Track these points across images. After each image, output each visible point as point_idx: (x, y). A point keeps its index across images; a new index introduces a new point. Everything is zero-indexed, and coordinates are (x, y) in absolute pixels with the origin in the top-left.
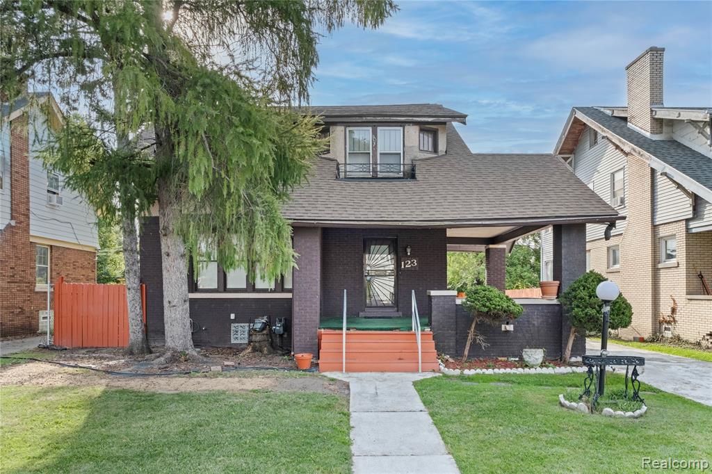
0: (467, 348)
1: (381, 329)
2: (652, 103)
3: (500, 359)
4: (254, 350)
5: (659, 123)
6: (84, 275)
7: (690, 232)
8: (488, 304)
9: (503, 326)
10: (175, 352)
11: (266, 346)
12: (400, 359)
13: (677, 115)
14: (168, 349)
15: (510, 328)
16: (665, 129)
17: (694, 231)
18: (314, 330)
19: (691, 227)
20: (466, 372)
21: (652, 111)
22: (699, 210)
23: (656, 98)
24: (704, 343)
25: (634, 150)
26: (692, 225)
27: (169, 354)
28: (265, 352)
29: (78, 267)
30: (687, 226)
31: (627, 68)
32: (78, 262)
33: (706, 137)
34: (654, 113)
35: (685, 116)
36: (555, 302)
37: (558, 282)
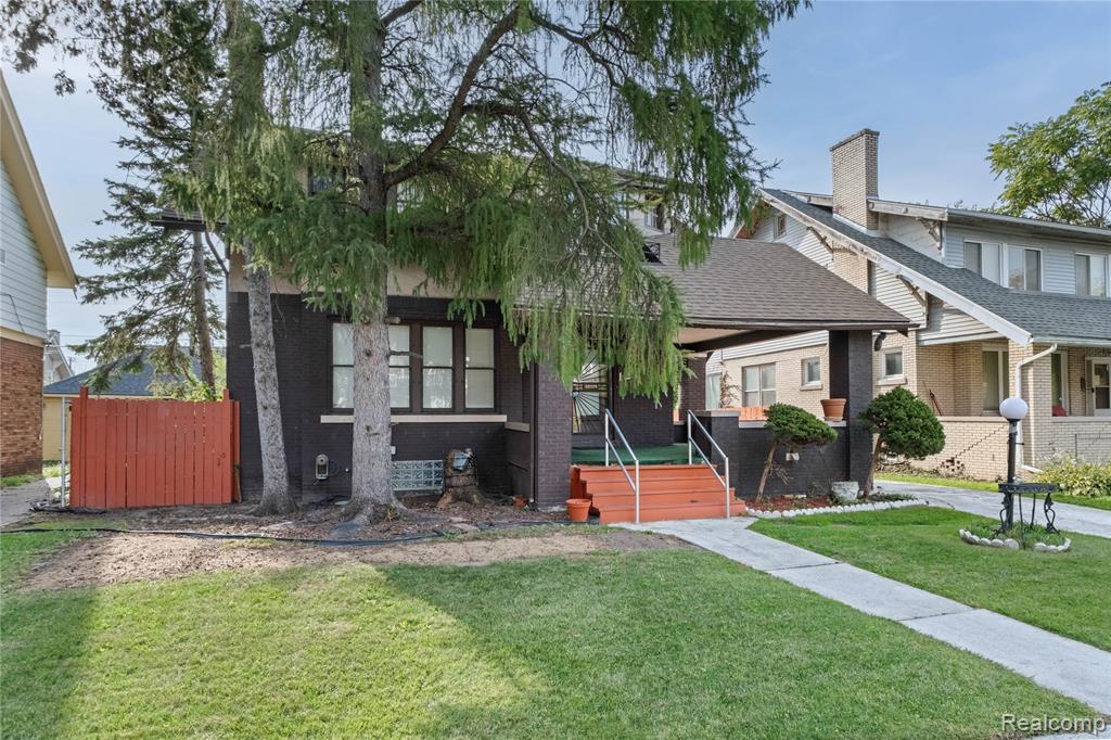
0: (763, 484)
1: (663, 463)
2: (868, 194)
3: (787, 496)
4: (456, 499)
5: (875, 217)
6: (26, 387)
7: (921, 344)
8: (805, 427)
9: (788, 455)
10: (378, 505)
11: (474, 493)
12: (692, 502)
13: (904, 210)
14: (365, 501)
15: (796, 457)
16: (880, 225)
17: (926, 343)
18: (565, 465)
19: (923, 338)
20: (786, 513)
21: (868, 203)
22: (933, 320)
23: (872, 189)
24: (943, 471)
25: (854, 246)
26: (924, 336)
27: (369, 510)
28: (477, 501)
29: (19, 372)
30: (917, 337)
31: (833, 149)
32: (18, 364)
33: (935, 238)
34: (871, 205)
35: (913, 212)
36: (843, 424)
37: (845, 400)
